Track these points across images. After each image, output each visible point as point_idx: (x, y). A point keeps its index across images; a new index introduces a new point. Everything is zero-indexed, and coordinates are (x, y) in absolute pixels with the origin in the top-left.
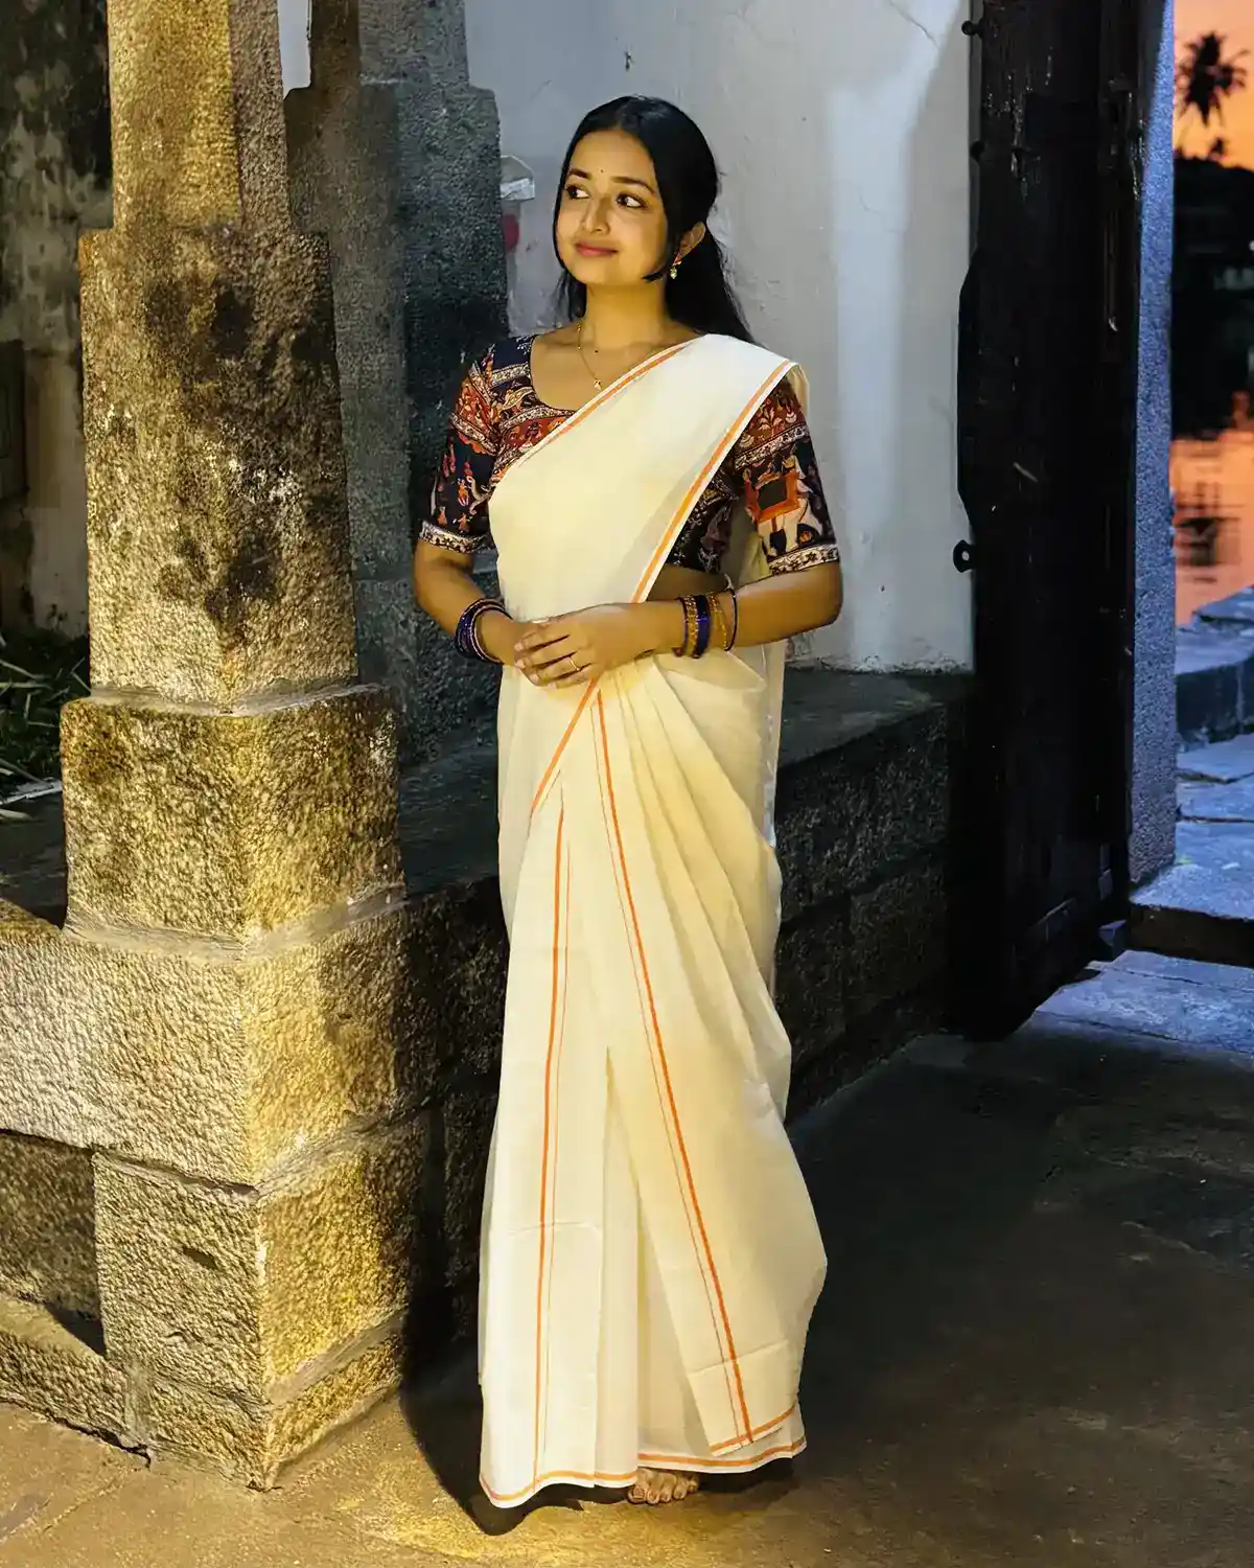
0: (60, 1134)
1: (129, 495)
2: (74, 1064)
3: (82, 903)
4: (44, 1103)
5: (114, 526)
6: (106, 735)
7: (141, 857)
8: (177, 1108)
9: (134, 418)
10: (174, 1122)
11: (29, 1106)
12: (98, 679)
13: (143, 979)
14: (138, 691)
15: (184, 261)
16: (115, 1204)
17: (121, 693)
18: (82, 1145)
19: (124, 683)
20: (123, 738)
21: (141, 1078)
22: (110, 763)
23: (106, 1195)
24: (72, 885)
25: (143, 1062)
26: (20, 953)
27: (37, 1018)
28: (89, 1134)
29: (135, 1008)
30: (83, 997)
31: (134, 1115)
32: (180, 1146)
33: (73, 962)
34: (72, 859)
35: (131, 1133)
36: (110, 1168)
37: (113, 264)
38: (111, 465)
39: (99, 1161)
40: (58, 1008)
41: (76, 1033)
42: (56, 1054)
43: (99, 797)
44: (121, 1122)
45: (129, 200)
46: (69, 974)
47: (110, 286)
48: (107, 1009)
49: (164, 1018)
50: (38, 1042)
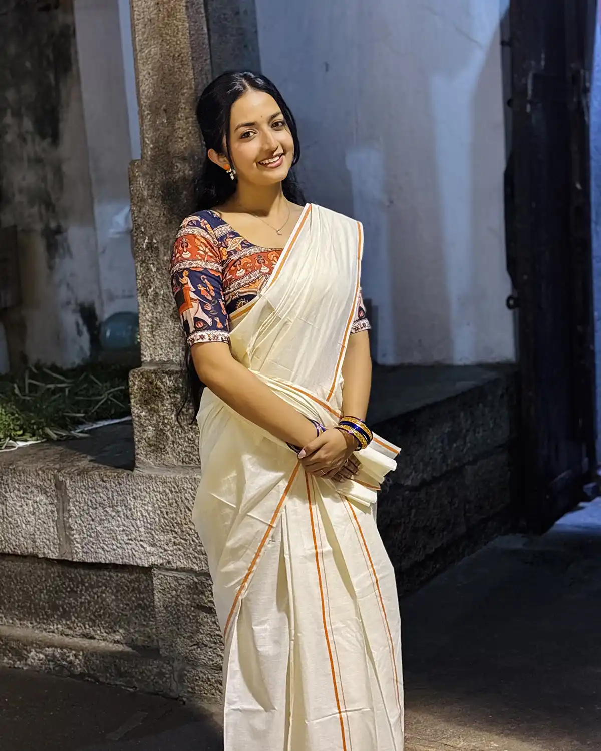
0: (136, 562)
1: (156, 277)
2: (142, 530)
3: (142, 458)
4: (127, 549)
5: (150, 291)
6: (151, 383)
7: (170, 435)
8: (192, 543)
9: (157, 242)
10: (191, 549)
11: (120, 551)
12: (145, 359)
13: (174, 488)
14: (164, 363)
15: (179, 171)
16: (164, 590)
17: (157, 364)
18: (147, 566)
19: (157, 360)
20: (159, 383)
21: (175, 531)
22: (153, 395)
23: (159, 586)
24: (138, 451)
25: (175, 525)
26: (114, 483)
27: (123, 511)
28: (150, 560)
29: (171, 501)
30: (146, 499)
31: (171, 548)
32: (194, 560)
33: (140, 484)
34: (137, 439)
35: (170, 557)
36: (161, 574)
37: (145, 174)
38: (148, 264)
39: (155, 571)
40: (134, 505)
41: (142, 515)
42: (133, 526)
43: (148, 410)
44: (166, 553)
45: (151, 146)
46: (139, 490)
47: (144, 184)
48: (157, 503)
49: (185, 504)
50: (124, 522)
